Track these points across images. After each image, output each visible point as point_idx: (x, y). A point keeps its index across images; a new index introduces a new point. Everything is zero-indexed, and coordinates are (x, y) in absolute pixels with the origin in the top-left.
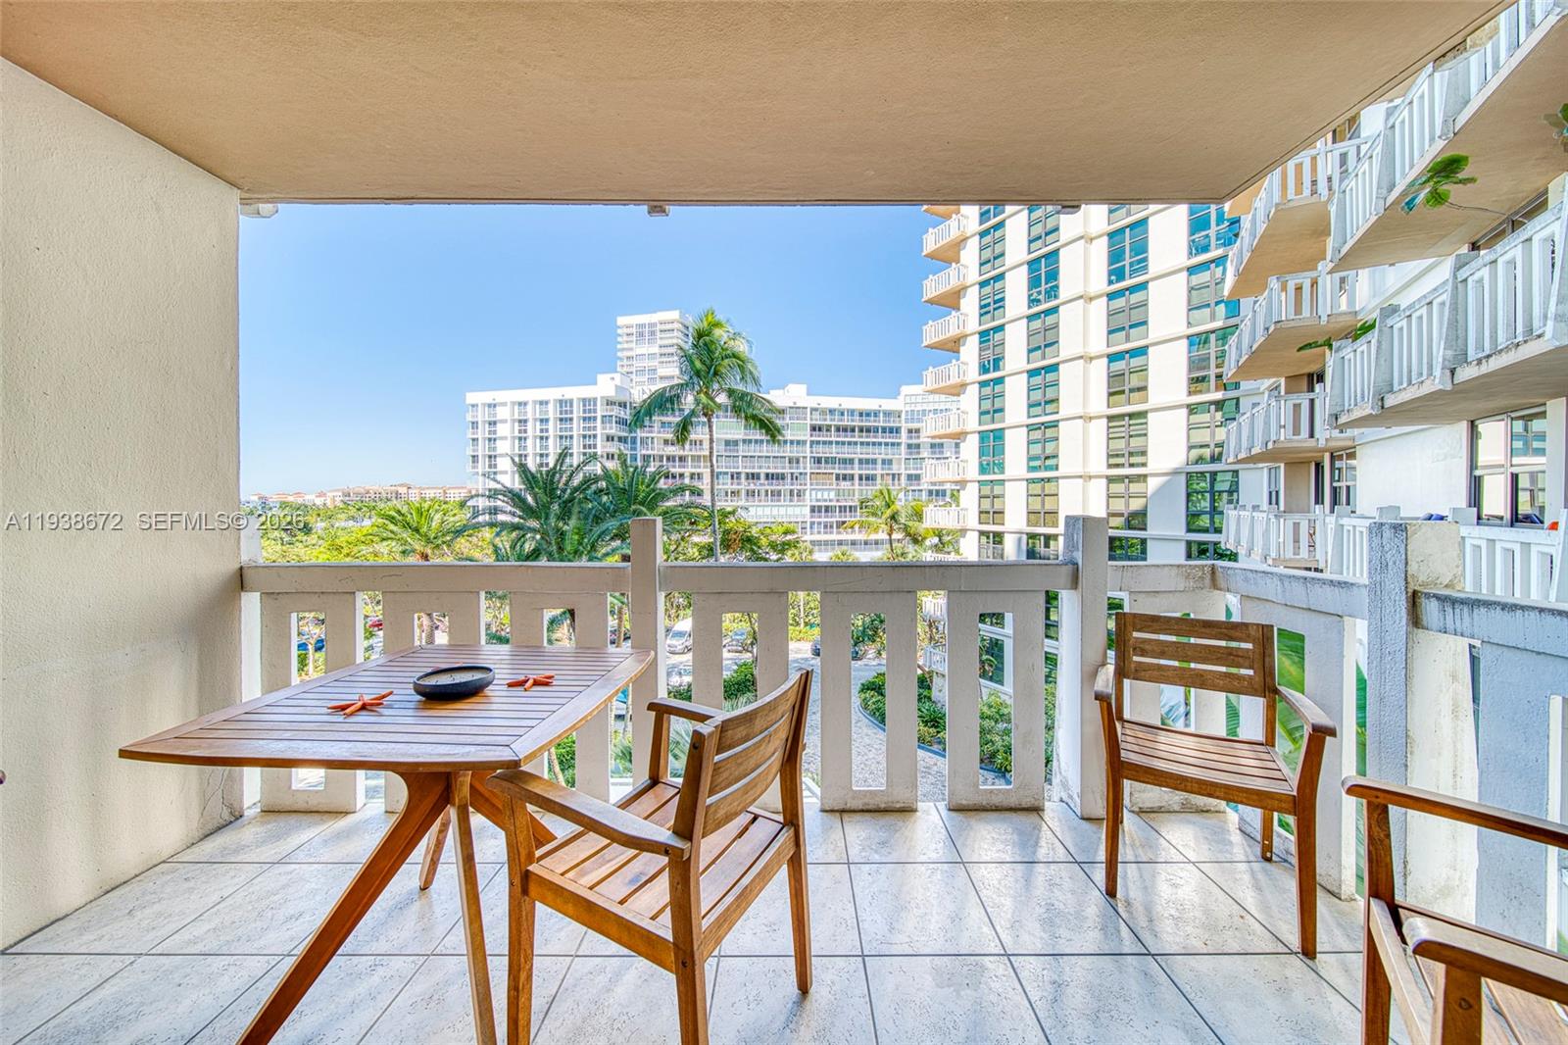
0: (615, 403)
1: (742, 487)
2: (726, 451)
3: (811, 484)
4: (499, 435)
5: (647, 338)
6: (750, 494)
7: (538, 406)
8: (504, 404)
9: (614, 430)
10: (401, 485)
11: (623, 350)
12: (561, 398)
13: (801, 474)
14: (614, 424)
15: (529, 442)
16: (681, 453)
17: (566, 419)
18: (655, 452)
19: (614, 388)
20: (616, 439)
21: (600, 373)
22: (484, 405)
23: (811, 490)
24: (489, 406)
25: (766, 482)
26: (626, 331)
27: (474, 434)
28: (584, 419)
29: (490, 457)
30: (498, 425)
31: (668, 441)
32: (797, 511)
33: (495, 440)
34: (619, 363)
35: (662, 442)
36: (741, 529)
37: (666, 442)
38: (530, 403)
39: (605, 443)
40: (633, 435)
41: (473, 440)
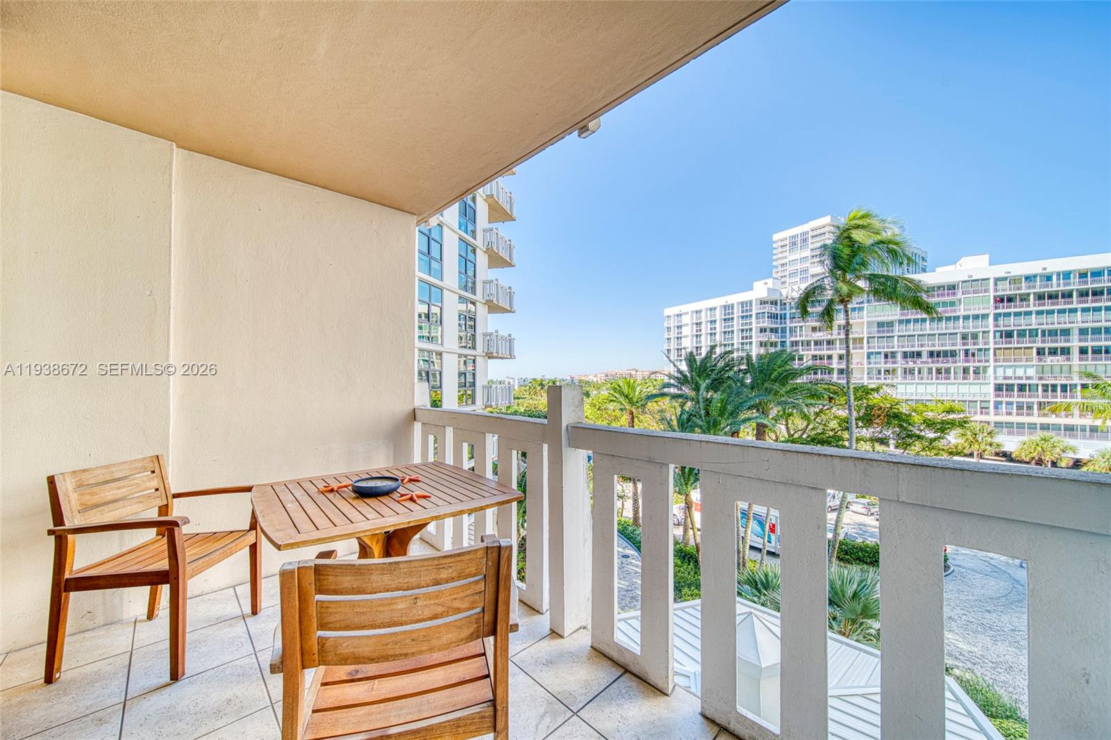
0: (767, 302)
1: (899, 365)
2: (878, 332)
3: (996, 361)
4: (683, 334)
5: (799, 246)
6: (908, 372)
7: (709, 312)
8: (687, 313)
9: (766, 323)
10: (633, 370)
11: (778, 259)
12: (726, 304)
13: (980, 350)
14: (766, 319)
15: (703, 338)
16: (829, 337)
17: (729, 319)
18: (804, 338)
19: (766, 290)
20: (768, 330)
21: (756, 281)
22: (674, 315)
23: (995, 367)
24: (678, 315)
25: (930, 360)
26: (780, 244)
27: (668, 335)
28: (743, 317)
29: (678, 349)
30: (683, 328)
31: (816, 328)
32: (975, 389)
33: (681, 338)
34: (774, 270)
35: (810, 329)
36: (888, 406)
37: (814, 329)
38: (704, 311)
39: (759, 334)
40: (783, 326)
41: (668, 339)
